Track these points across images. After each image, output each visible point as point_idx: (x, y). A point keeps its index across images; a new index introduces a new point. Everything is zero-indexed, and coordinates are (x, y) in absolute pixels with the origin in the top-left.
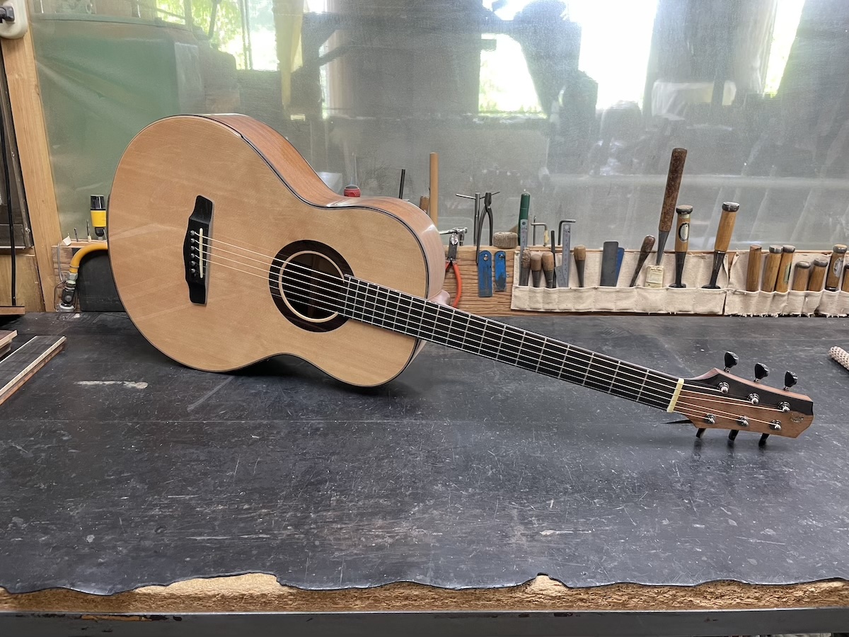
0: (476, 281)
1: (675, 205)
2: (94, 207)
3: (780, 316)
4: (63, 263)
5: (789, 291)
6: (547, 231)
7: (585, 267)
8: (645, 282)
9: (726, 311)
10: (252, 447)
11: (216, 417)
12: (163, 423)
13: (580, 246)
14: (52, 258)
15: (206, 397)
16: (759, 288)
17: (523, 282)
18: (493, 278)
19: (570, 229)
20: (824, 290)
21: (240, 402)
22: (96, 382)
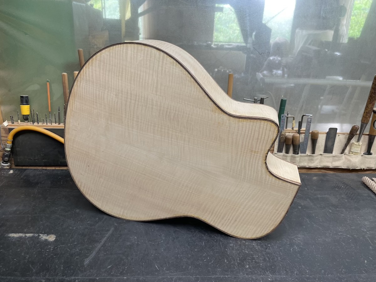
1: (373, 108)
2: (22, 103)
6: (294, 121)
8: (350, 151)
11: (105, 272)
13: (316, 130)
17: (280, 150)
19: (311, 120)
21: (121, 256)
22: (21, 235)
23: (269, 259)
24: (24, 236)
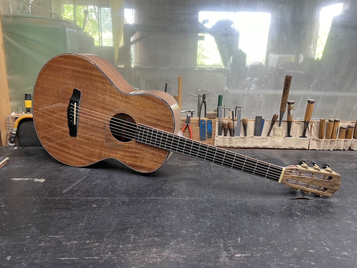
0: (199, 133)
1: (287, 100)
2: (26, 99)
3: (334, 150)
4: (11, 124)
5: (337, 139)
6: (230, 111)
7: (247, 127)
8: (274, 134)
9: (310, 148)
10: (92, 211)
11: (76, 196)
12: (50, 199)
13: (245, 118)
14: (6, 121)
15: (72, 186)
16: (324, 137)
17: (220, 134)
18: (206, 132)
19: (240, 110)
20: (353, 138)
21: (89, 189)
24: (23, 179)
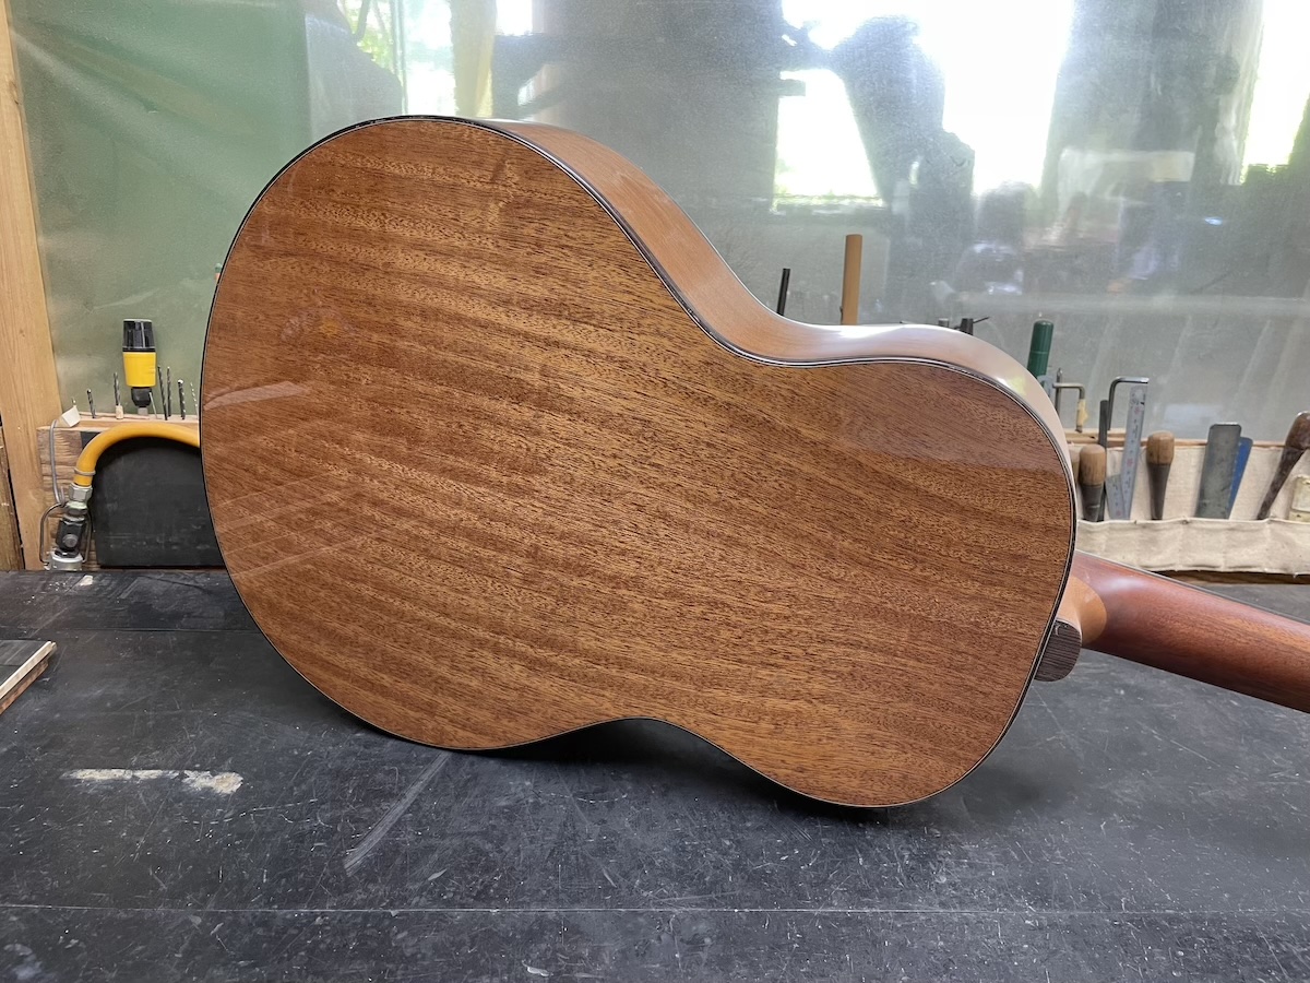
2: (130, 345)
4: (62, 464)
6: (1084, 402)
7: (1170, 478)
8: (1289, 509)
11: (419, 893)
12: (284, 918)
13: (1164, 433)
14: (39, 452)
15: (389, 820)
19: (1144, 396)
21: (477, 841)
22: (117, 773)
23: (1022, 857)
24: (128, 777)
